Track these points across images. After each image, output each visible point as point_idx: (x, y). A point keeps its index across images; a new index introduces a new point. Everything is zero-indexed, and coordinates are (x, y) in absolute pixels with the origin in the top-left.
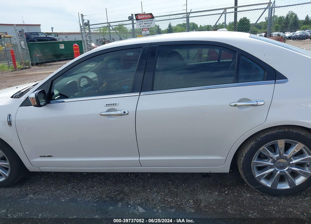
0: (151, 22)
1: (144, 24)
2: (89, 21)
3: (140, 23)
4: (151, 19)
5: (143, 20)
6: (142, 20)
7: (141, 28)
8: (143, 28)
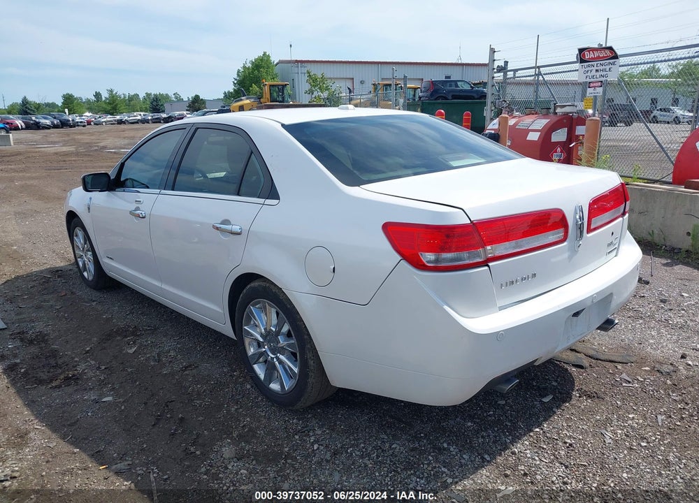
0: (611, 66)
1: (594, 73)
2: (508, 62)
3: (586, 69)
4: (611, 61)
5: (593, 63)
6: (590, 63)
7: (588, 80)
8: (592, 80)
